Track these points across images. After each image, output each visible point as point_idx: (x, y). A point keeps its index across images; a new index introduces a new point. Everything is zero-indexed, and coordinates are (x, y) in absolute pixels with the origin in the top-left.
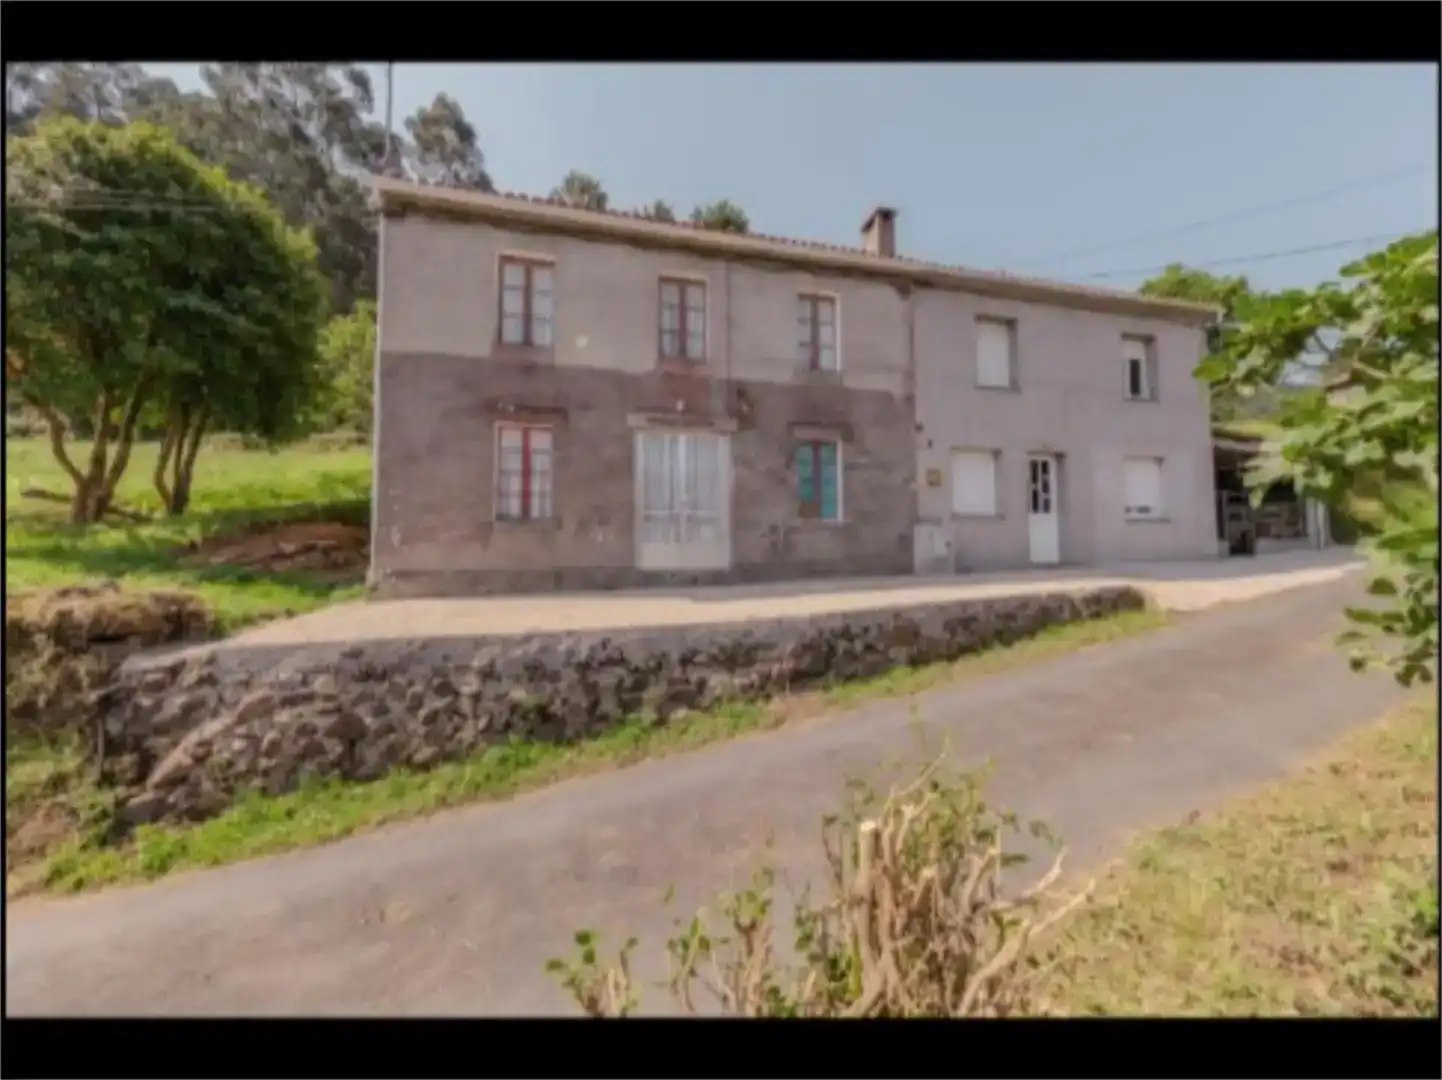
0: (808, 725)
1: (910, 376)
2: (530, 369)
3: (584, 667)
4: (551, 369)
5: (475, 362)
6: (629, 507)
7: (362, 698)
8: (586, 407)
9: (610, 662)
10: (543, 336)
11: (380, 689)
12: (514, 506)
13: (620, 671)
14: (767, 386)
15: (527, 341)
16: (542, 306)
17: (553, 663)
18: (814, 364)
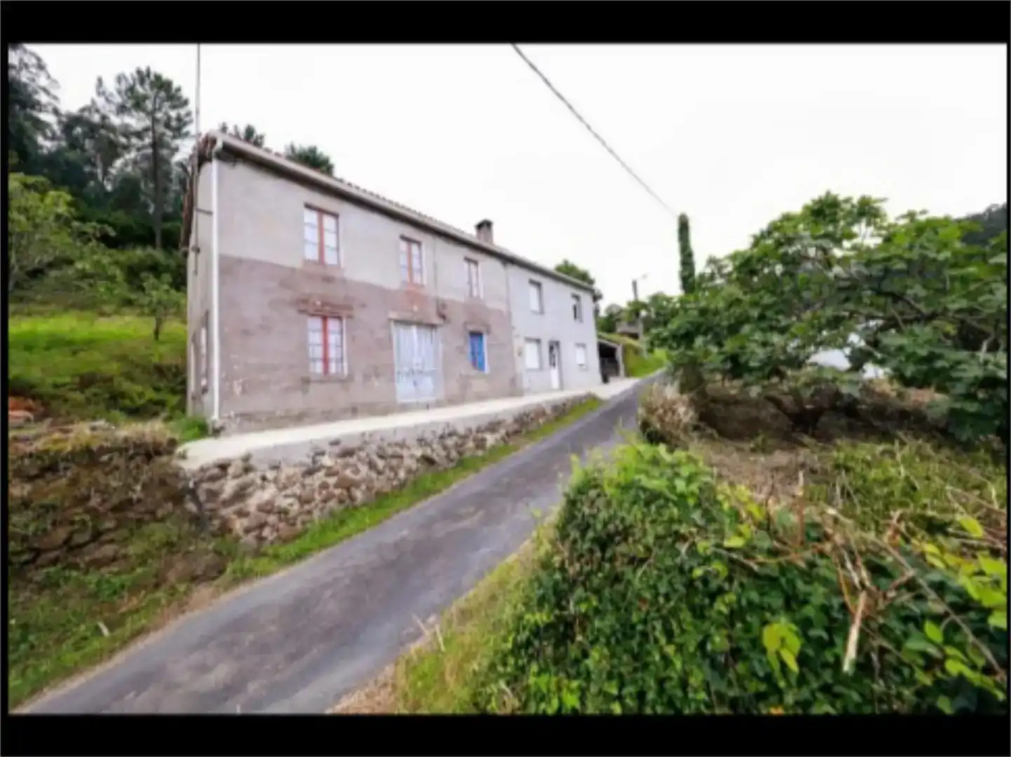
0: (528, 447)
1: (508, 302)
2: (328, 280)
3: (442, 437)
4: (344, 281)
5: (293, 270)
6: (391, 367)
7: (346, 466)
8: (364, 306)
9: (451, 435)
10: (330, 258)
11: (352, 460)
12: (318, 368)
13: (455, 438)
14: (453, 302)
15: (321, 261)
16: (330, 240)
17: (428, 436)
18: (471, 295)
